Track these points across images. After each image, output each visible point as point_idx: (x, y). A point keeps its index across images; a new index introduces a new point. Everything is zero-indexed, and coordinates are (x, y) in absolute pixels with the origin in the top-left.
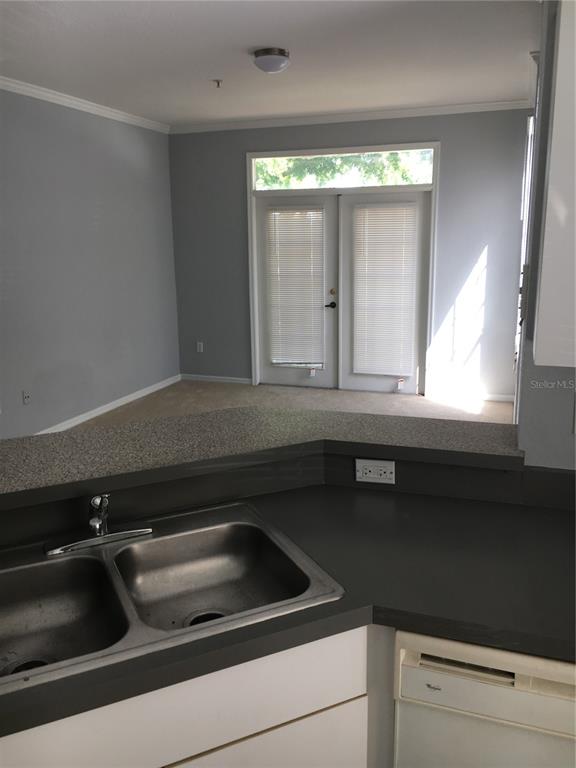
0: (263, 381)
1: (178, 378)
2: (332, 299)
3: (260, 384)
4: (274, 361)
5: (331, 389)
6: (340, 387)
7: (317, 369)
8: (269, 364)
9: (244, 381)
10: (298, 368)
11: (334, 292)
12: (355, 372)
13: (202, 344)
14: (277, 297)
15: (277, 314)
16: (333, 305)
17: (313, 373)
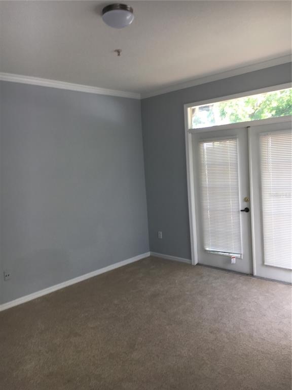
0: (201, 262)
1: (148, 254)
2: (245, 205)
3: (198, 264)
4: (207, 249)
5: (247, 275)
6: (255, 274)
7: (237, 258)
8: (203, 251)
9: (187, 261)
10: (223, 255)
11: (247, 200)
12: (265, 264)
13: (161, 233)
14: (207, 203)
15: (208, 214)
16: (247, 210)
17: (233, 261)
